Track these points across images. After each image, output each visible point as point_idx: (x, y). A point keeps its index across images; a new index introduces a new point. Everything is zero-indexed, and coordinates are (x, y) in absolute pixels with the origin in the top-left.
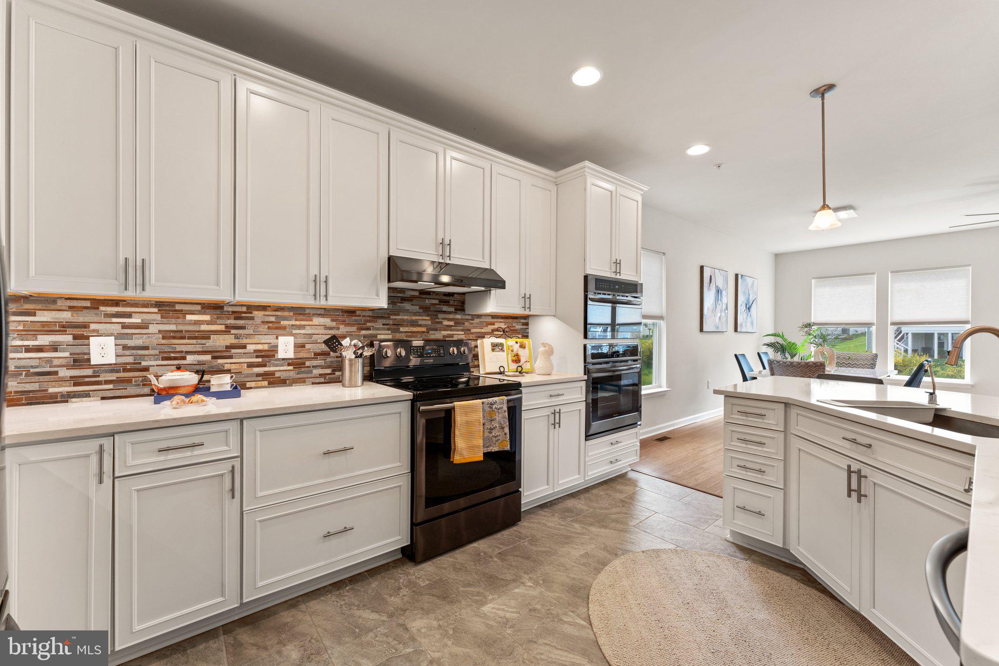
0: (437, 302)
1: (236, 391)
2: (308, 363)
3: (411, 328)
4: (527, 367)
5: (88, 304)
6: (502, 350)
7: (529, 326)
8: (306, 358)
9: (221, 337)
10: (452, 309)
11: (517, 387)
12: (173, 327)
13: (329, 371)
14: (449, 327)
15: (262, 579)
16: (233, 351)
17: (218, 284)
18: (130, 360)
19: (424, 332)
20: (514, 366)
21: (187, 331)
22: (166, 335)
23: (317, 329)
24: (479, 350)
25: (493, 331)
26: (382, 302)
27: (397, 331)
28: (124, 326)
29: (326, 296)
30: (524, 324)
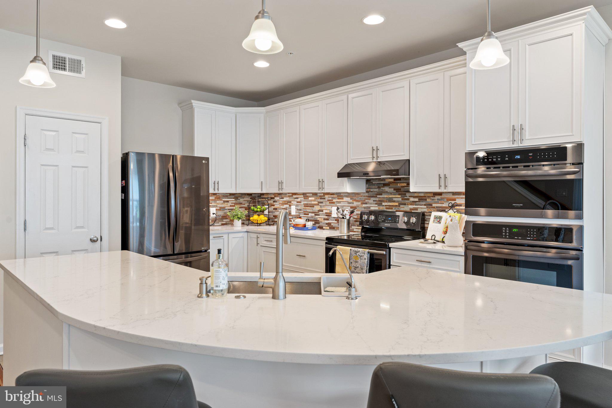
3: (389, 203)
9: (317, 207)
12: (306, 202)
16: (320, 212)
18: (298, 214)
21: (309, 204)
22: (306, 205)
26: (345, 189)
27: (382, 205)
28: (298, 202)
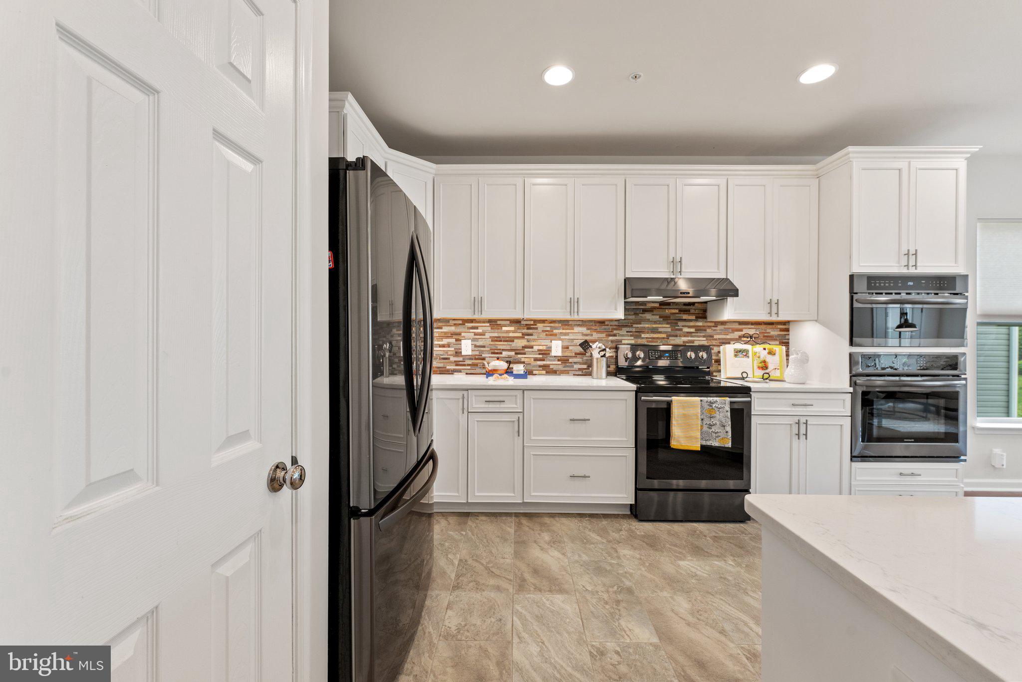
0: (677, 311)
1: (526, 374)
2: (571, 360)
3: (652, 335)
4: (775, 374)
5: (460, 322)
6: (747, 356)
7: (791, 333)
8: (569, 356)
9: (520, 341)
10: (693, 317)
11: (746, 391)
12: (496, 335)
13: (585, 366)
14: (689, 334)
15: (535, 491)
16: (526, 350)
17: (515, 309)
18: (477, 353)
19: (664, 338)
20: (760, 373)
23: (577, 335)
24: (721, 355)
25: (740, 337)
26: (620, 314)
27: (639, 337)
28: (475, 334)
29: (578, 312)
30: (781, 330)
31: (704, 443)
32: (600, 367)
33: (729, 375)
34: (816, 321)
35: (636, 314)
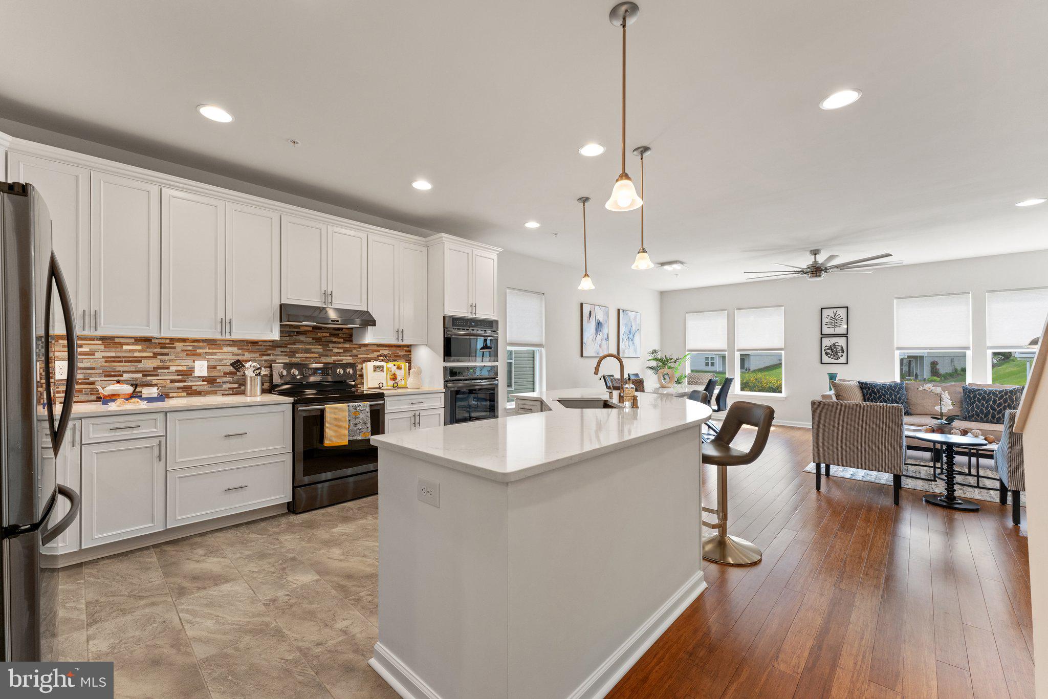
0: (328, 335)
1: (162, 397)
2: (218, 380)
3: (305, 355)
4: (402, 383)
6: (382, 370)
7: (412, 353)
8: (217, 376)
9: (150, 361)
10: (342, 340)
11: (381, 396)
12: (113, 354)
13: (236, 386)
14: (338, 354)
15: (180, 515)
16: (159, 371)
17: (148, 326)
19: (317, 357)
20: (391, 383)
21: (123, 357)
22: (108, 360)
23: (226, 355)
24: (364, 371)
25: (378, 356)
26: (276, 336)
27: (294, 356)
29: (230, 333)
30: (406, 351)
31: (351, 438)
32: (254, 386)
33: (369, 386)
34: (426, 345)
35: (290, 336)
